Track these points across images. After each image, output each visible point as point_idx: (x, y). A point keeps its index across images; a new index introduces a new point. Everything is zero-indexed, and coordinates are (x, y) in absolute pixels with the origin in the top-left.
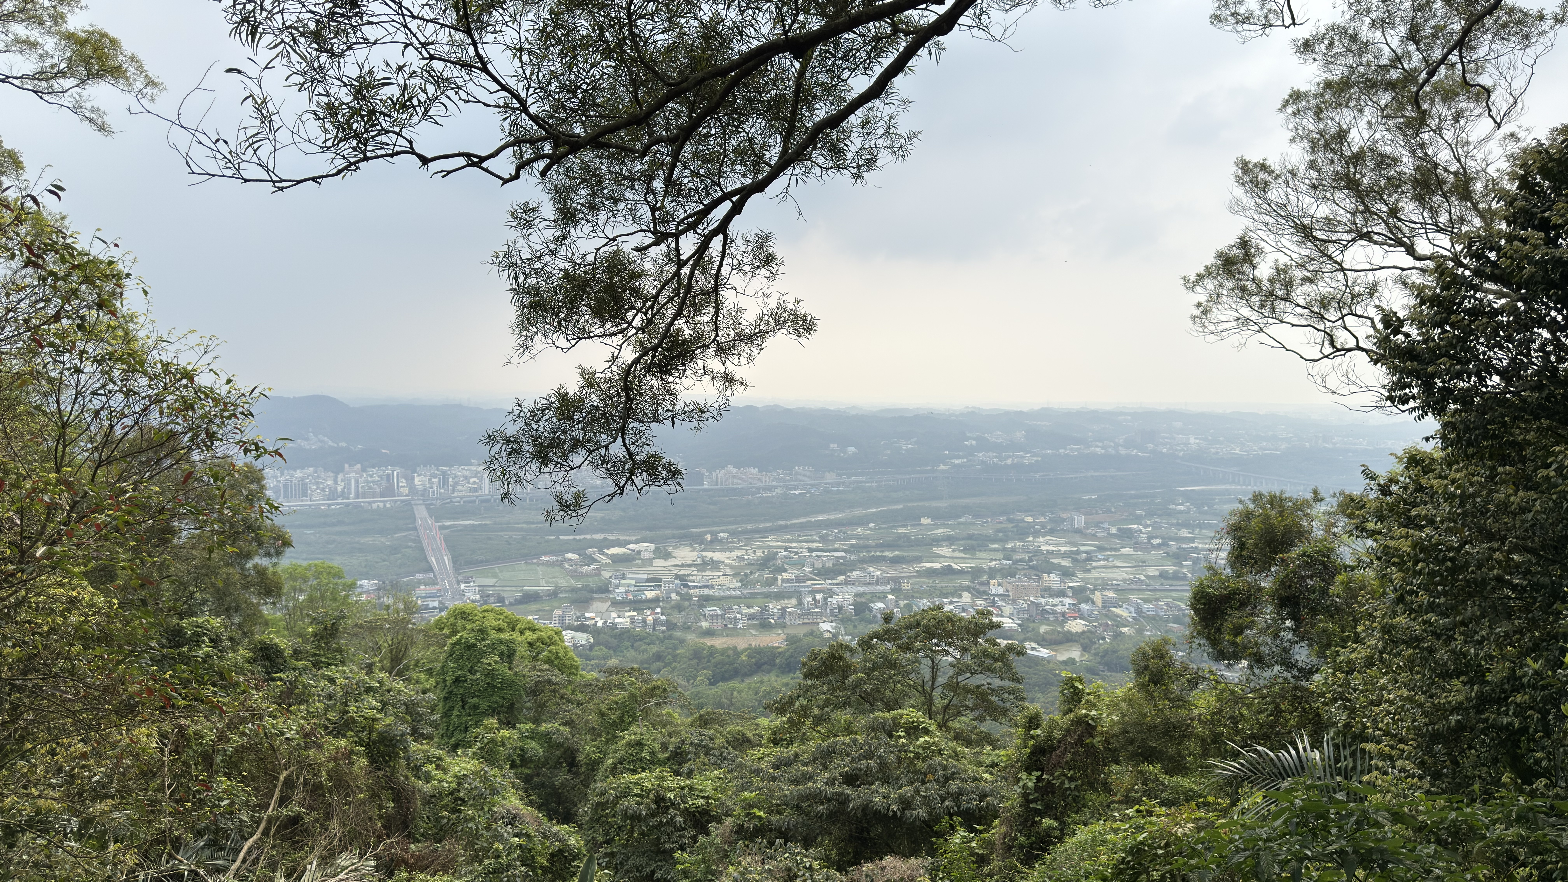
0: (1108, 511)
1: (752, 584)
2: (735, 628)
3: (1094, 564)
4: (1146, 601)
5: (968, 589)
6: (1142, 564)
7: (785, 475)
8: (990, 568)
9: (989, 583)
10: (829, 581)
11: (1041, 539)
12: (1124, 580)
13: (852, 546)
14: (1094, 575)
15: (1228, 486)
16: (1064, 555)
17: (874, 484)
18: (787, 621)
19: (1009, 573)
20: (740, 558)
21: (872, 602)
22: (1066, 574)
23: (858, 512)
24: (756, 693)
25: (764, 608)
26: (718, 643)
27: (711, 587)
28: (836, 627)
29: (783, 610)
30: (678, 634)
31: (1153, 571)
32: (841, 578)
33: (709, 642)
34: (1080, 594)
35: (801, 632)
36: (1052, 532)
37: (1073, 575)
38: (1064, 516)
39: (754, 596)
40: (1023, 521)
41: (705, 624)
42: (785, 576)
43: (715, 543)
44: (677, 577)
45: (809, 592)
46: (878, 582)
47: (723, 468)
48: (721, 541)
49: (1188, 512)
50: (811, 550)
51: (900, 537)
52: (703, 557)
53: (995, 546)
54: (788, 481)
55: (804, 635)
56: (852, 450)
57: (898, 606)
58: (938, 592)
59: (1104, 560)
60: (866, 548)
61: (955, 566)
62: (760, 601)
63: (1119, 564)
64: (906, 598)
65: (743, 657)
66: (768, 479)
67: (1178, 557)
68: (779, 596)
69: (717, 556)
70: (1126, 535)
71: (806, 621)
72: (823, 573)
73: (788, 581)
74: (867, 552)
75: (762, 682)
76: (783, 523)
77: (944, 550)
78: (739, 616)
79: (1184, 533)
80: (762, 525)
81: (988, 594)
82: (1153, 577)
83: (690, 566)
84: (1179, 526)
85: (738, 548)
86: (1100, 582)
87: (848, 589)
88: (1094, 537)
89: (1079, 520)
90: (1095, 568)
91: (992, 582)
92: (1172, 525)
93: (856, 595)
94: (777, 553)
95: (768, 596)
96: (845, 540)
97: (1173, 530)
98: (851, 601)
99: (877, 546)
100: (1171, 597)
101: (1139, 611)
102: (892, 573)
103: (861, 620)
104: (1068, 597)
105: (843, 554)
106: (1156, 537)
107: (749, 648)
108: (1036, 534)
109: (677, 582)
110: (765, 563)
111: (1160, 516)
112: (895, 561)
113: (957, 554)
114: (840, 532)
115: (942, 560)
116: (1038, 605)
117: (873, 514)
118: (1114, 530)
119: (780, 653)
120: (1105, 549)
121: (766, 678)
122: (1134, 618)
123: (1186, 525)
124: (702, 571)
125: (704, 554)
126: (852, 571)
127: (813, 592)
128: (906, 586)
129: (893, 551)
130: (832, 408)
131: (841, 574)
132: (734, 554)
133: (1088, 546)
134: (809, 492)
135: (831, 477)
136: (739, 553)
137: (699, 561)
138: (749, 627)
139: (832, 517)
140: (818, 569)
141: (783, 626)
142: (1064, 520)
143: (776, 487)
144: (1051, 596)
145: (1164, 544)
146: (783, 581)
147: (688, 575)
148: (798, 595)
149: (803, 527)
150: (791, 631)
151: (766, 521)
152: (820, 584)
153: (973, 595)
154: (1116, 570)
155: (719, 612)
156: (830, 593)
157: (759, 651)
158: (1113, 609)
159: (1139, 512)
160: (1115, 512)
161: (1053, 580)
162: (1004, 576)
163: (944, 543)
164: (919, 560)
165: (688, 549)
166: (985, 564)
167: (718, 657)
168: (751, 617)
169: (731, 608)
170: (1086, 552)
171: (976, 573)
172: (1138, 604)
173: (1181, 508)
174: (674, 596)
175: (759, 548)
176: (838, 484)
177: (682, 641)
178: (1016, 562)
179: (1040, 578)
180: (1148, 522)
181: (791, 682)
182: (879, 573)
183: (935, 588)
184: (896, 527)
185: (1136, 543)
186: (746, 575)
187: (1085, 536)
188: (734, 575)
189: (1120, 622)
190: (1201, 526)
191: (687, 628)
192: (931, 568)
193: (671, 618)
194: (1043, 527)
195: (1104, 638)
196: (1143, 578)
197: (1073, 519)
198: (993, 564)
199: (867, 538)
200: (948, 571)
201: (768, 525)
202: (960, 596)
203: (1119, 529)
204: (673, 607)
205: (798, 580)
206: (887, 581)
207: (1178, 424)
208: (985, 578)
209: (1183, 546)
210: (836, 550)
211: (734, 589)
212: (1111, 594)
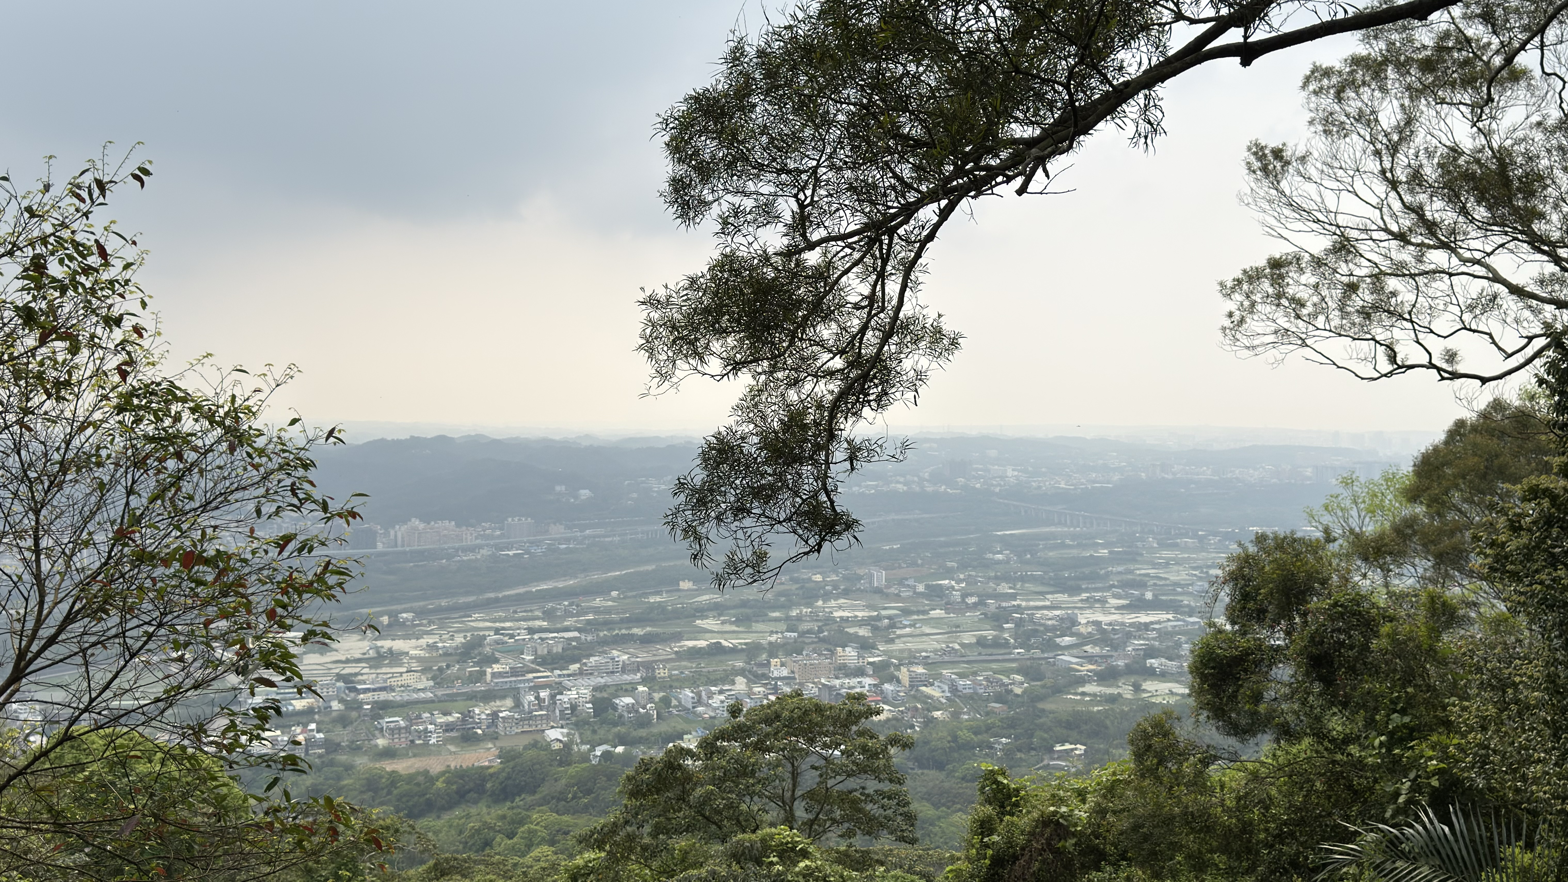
0: (914, 564)
1: (451, 681)
2: (426, 744)
3: (899, 632)
4: (961, 676)
5: (742, 672)
6: (956, 629)
7: (494, 529)
8: (770, 643)
9: (769, 662)
10: (557, 672)
11: (833, 603)
12: (935, 651)
13: (589, 622)
14: (899, 645)
15: (1053, 529)
16: (862, 623)
17: (617, 539)
18: (500, 729)
19: (792, 649)
20: (432, 647)
21: (617, 697)
22: (865, 646)
23: (596, 576)
24: (461, 832)
25: (467, 715)
26: (402, 766)
27: (391, 689)
28: (568, 735)
29: (495, 715)
30: (342, 758)
31: (968, 638)
32: (575, 667)
33: (389, 766)
34: (884, 672)
35: (520, 743)
36: (846, 594)
37: (874, 647)
38: (861, 572)
39: (452, 698)
40: (810, 579)
41: (381, 742)
42: (497, 668)
43: (397, 628)
44: (340, 677)
45: (531, 688)
46: (625, 669)
47: (405, 521)
48: (403, 625)
49: (1007, 562)
50: (531, 631)
51: (652, 607)
52: (377, 649)
53: (776, 614)
54: (499, 537)
55: (526, 748)
56: (585, 493)
57: (651, 700)
58: (704, 679)
59: (910, 626)
60: (608, 624)
61: (725, 643)
62: (461, 704)
63: (928, 630)
64: (662, 689)
65: (440, 784)
66: (469, 537)
67: (998, 619)
68: (487, 697)
69: (399, 645)
70: (936, 594)
71: (526, 728)
72: (550, 661)
73: (500, 675)
74: (609, 630)
75: (468, 816)
76: (492, 595)
77: (709, 623)
78: (431, 727)
79: (1005, 588)
80: (462, 600)
81: (768, 678)
82: (969, 645)
83: (359, 661)
84: (998, 579)
85: (429, 633)
86: (906, 655)
87: (585, 681)
88: (897, 597)
89: (879, 577)
90: (899, 636)
91: (773, 661)
92: (989, 578)
93: (595, 689)
94: (484, 637)
95: (473, 697)
96: (578, 615)
97: (991, 584)
98: (589, 698)
99: (622, 621)
100: (991, 669)
101: (954, 689)
102: (643, 656)
103: (603, 722)
104: (869, 676)
105: (576, 634)
106: (972, 595)
107: (448, 770)
108: (827, 597)
109: (341, 684)
110: (466, 653)
111: (974, 568)
112: (647, 640)
113: (728, 627)
114: (571, 604)
115: (708, 635)
116: (831, 688)
117: (615, 578)
118: (921, 588)
119: (491, 775)
120: (911, 613)
121: (473, 811)
122: (947, 698)
123: (1006, 578)
124: (376, 667)
125: (379, 643)
126: (588, 656)
127: (536, 688)
128: (662, 673)
129: (643, 627)
130: (557, 438)
131: (574, 661)
132: (423, 642)
133: (891, 609)
134: (527, 552)
135: (557, 530)
136: (431, 640)
137: (372, 653)
138: (446, 741)
139: (560, 585)
140: (542, 657)
141: (495, 737)
142: (860, 578)
143: (480, 547)
144: (847, 676)
145: (981, 603)
146: (494, 675)
147: (356, 674)
148: (515, 694)
149: (519, 600)
150: (507, 744)
151: (467, 593)
152: (546, 675)
153: (749, 681)
154: (925, 638)
155: (402, 723)
156: (559, 688)
157: (461, 774)
158: (923, 689)
159: (949, 564)
160: (922, 565)
161: (849, 655)
162: (788, 654)
163: (711, 614)
164: (678, 637)
165: (356, 636)
166: (764, 638)
167: (403, 787)
168: (448, 728)
169: (419, 717)
170: (889, 618)
171: (752, 650)
172: (952, 680)
173: (1000, 557)
174: (335, 705)
175: (459, 631)
176: (567, 540)
177: (349, 768)
178: (802, 634)
179: (833, 653)
180: (962, 576)
181: (510, 813)
182: (625, 657)
183: (700, 674)
184: (646, 595)
185: (947, 604)
186: (440, 669)
187: (887, 597)
188: (423, 671)
189: (931, 704)
190: (1023, 579)
191: (355, 749)
192: (693, 648)
193: (332, 736)
194: (836, 587)
195: (912, 727)
196: (957, 647)
197: (872, 576)
198: (773, 638)
199: (608, 611)
200: (716, 650)
201: (471, 599)
202: (733, 683)
203: (927, 587)
204: (335, 721)
205: (514, 672)
206: (637, 667)
207: (993, 453)
208: (764, 656)
209: (1004, 604)
210: (567, 629)
211: (423, 690)
212: (920, 670)
